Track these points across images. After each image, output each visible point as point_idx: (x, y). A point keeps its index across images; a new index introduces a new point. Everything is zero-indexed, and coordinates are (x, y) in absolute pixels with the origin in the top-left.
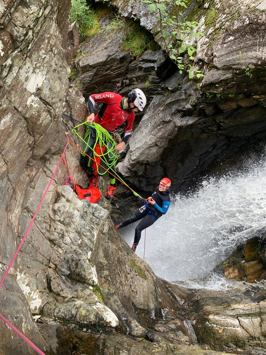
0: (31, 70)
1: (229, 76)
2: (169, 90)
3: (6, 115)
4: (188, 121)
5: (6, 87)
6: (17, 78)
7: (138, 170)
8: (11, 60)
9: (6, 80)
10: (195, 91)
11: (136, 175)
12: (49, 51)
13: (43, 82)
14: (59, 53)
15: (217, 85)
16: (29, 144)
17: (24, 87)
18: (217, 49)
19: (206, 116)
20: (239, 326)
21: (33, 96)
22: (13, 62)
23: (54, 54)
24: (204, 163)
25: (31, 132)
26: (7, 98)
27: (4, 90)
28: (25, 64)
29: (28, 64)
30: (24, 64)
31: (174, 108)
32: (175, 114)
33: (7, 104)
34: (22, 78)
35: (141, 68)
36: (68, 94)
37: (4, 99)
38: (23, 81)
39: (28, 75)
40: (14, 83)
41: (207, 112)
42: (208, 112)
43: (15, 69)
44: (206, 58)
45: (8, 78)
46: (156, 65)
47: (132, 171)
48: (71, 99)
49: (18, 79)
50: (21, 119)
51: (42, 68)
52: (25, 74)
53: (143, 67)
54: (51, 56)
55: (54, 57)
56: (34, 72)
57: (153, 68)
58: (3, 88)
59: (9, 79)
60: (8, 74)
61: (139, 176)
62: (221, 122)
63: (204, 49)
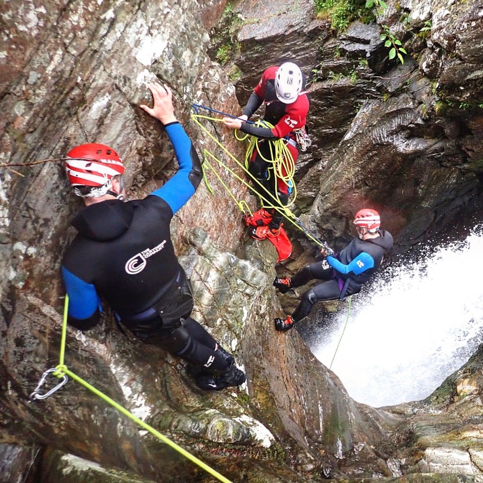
0: (145, 29)
1: (479, 74)
2: (387, 92)
3: (102, 96)
4: (417, 145)
5: (104, 52)
6: (121, 40)
7: (334, 227)
8: (114, 12)
9: (104, 41)
10: (428, 95)
11: (329, 237)
12: (175, 3)
13: (164, 51)
14: (191, 9)
15: (462, 88)
16: (137, 149)
17: (133, 54)
18: (461, 29)
19: (444, 137)
20: (470, 462)
21: (146, 71)
22: (116, 16)
23: (183, 9)
24: (442, 218)
25: (141, 129)
26: (104, 70)
27: (100, 56)
28: (136, 20)
29: (141, 21)
30: (133, 19)
31: (396, 122)
32: (397, 133)
33: (105, 78)
34: (130, 41)
35: (343, 52)
36: (207, 78)
37: (99, 71)
38: (132, 45)
39: (139, 38)
40: (116, 48)
41: (447, 131)
42: (449, 131)
43: (119, 26)
44: (446, 42)
45: (107, 39)
46: (367, 48)
47: (324, 229)
48: (210, 86)
49: (123, 42)
50: (125, 106)
51: (162, 28)
52: (134, 35)
53: (347, 51)
54: (177, 12)
55: (183, 13)
56: (149, 33)
57: (364, 52)
58: (99, 54)
59: (110, 41)
60: (108, 32)
61: (336, 238)
62: (468, 150)
63: (443, 27)
